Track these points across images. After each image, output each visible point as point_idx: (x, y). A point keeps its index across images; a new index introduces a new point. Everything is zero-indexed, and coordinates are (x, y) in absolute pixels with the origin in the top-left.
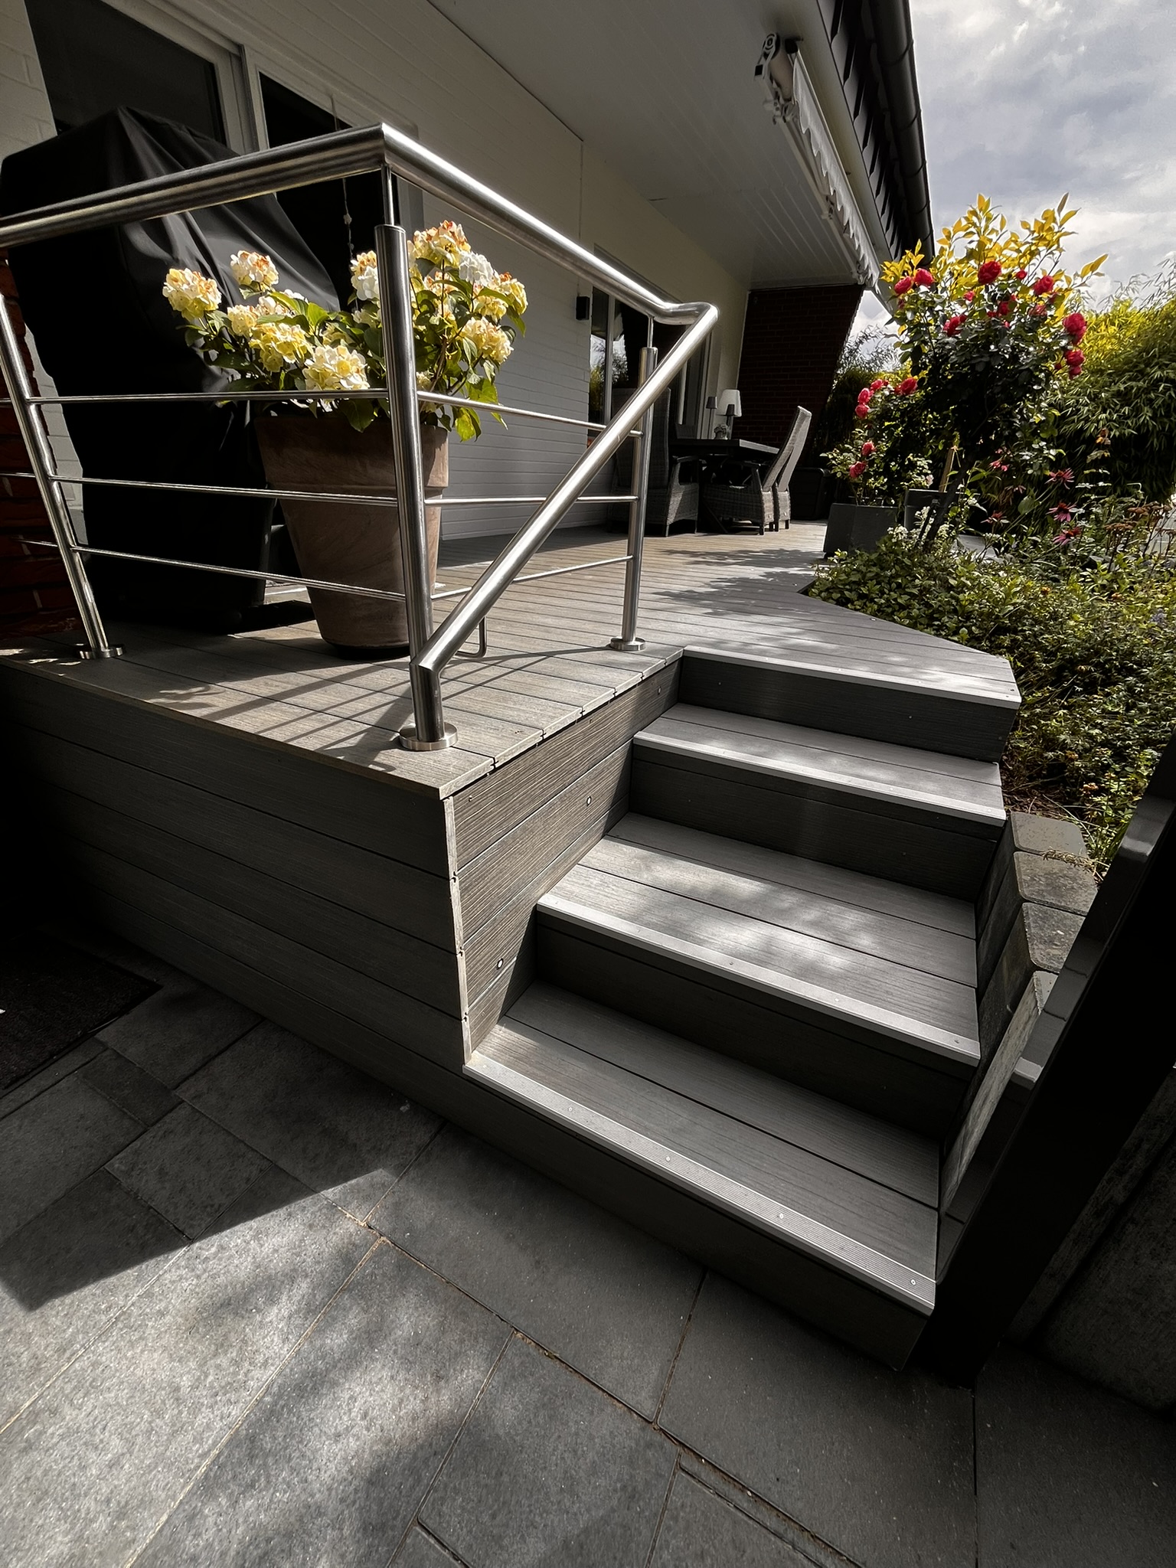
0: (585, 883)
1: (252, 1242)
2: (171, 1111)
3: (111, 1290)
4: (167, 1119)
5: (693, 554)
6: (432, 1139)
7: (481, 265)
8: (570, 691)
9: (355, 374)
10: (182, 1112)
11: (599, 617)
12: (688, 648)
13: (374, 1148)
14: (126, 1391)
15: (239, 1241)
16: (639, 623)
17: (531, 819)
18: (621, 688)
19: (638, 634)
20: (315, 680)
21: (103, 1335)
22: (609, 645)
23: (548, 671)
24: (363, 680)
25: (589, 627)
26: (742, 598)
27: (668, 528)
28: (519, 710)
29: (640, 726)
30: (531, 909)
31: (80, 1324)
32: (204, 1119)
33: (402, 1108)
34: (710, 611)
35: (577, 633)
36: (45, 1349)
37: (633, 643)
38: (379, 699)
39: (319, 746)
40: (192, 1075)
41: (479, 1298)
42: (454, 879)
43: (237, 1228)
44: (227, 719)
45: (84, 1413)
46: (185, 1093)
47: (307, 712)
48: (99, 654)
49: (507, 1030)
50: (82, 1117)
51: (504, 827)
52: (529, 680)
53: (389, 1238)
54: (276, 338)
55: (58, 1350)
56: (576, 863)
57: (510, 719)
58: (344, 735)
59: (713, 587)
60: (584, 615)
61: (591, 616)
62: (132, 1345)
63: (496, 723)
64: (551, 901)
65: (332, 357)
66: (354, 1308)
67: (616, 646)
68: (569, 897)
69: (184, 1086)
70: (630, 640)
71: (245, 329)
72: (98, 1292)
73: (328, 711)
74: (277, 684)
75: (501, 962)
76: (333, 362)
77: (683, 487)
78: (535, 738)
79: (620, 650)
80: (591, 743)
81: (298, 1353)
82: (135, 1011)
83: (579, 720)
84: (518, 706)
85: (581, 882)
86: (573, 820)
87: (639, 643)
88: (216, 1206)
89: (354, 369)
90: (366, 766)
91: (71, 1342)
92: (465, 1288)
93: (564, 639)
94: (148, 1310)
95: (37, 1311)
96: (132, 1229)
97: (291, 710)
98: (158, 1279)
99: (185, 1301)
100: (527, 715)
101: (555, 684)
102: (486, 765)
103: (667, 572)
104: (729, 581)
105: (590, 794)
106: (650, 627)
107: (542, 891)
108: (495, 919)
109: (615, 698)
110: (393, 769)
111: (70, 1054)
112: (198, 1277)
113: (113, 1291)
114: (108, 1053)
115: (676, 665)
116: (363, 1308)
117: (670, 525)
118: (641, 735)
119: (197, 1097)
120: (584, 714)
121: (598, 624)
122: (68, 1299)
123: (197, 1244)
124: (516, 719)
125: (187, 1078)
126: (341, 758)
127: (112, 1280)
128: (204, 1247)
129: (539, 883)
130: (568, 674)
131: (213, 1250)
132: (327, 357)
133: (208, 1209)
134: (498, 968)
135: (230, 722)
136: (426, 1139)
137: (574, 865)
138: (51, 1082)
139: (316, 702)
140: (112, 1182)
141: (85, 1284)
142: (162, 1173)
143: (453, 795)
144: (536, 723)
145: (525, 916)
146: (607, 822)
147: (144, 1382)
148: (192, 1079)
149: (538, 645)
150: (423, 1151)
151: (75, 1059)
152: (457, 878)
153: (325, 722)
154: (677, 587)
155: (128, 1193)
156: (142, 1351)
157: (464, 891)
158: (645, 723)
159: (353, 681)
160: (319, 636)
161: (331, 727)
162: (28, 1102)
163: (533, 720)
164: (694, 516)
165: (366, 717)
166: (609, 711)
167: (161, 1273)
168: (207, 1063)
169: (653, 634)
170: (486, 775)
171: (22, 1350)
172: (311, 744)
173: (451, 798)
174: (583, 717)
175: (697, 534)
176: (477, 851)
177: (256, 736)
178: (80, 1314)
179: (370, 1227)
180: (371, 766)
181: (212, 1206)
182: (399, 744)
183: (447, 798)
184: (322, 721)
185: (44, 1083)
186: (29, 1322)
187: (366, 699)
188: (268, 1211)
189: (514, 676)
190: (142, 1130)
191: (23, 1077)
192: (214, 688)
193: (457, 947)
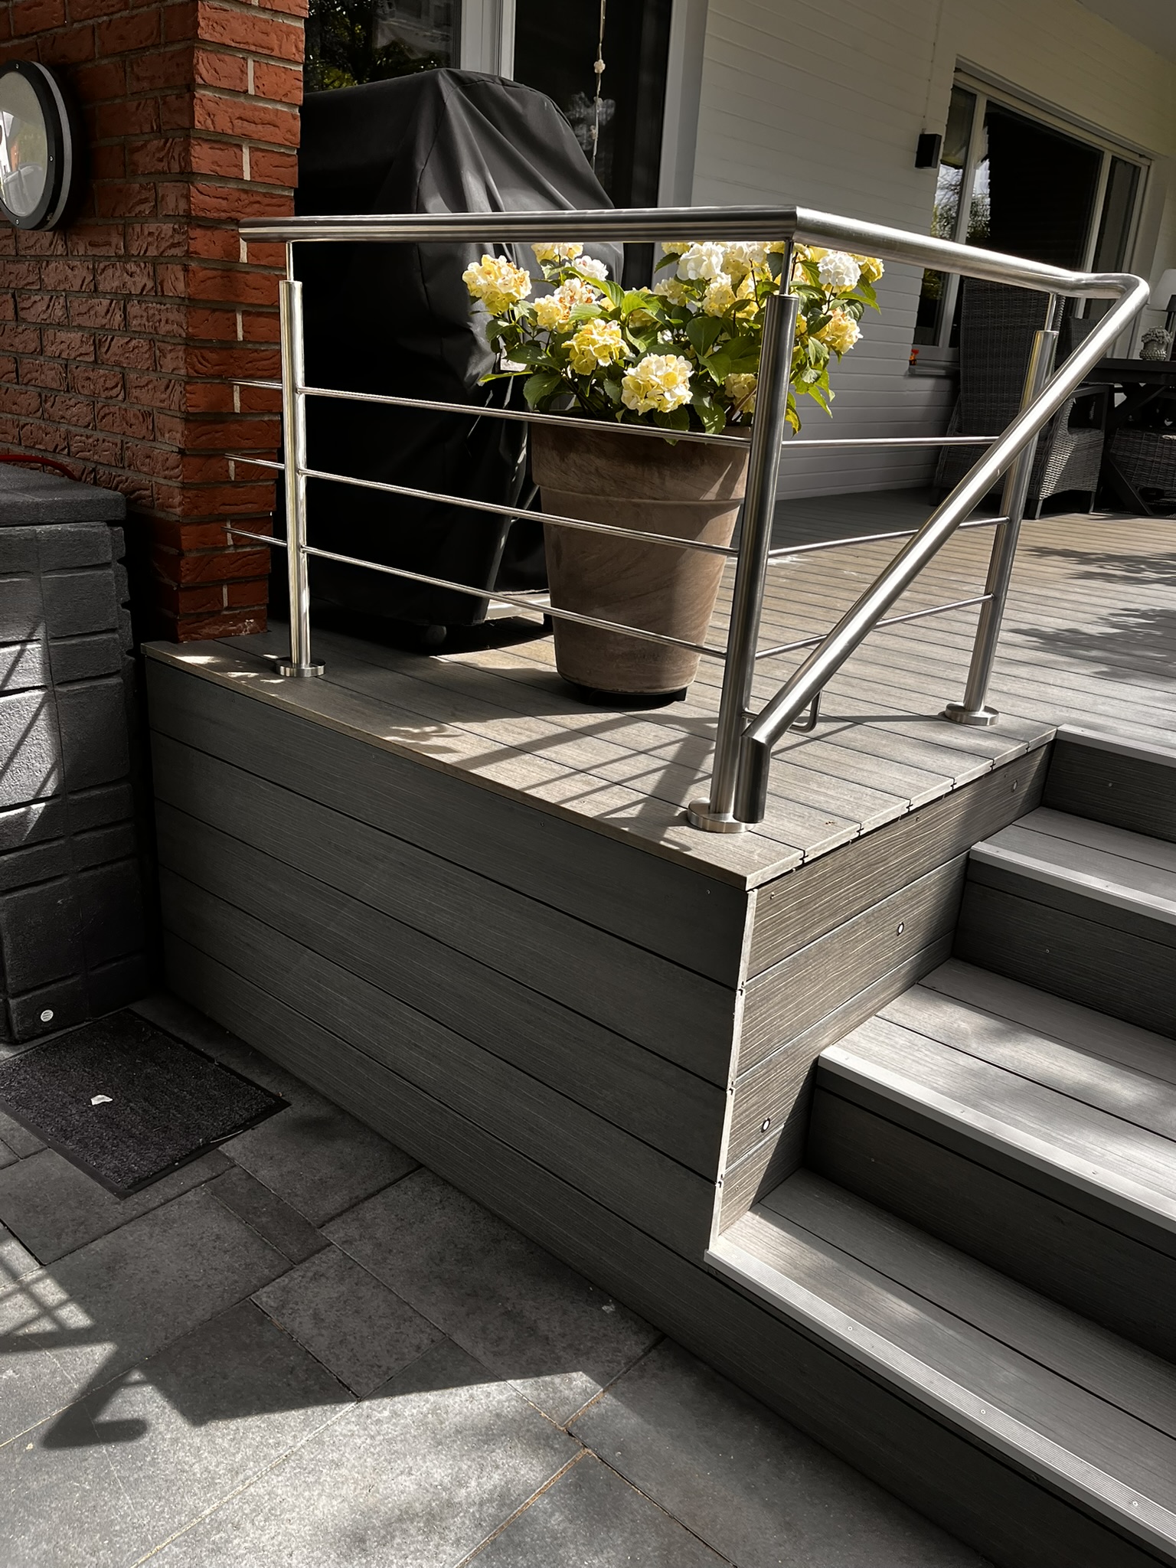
0: (887, 1041)
1: (430, 1416)
2: (318, 1251)
3: (277, 1427)
4: (316, 1259)
5: (1083, 558)
6: (647, 1352)
7: (848, 268)
8: (891, 776)
9: (680, 385)
10: (332, 1256)
11: (924, 667)
12: (1065, 728)
13: (570, 1346)
14: (307, 1528)
15: (415, 1411)
16: (993, 682)
17: (830, 937)
18: (962, 778)
19: (989, 699)
20: (561, 730)
21: (277, 1467)
22: (943, 714)
23: (858, 745)
24: (617, 735)
25: (911, 681)
26: (1161, 649)
27: (1040, 504)
28: (826, 795)
29: (981, 834)
30: (810, 1062)
31: (249, 1452)
32: (358, 1268)
33: (605, 1308)
34: (1104, 669)
35: (894, 691)
36: (217, 1466)
37: (980, 714)
38: (643, 763)
39: (597, 814)
40: (340, 1215)
41: (711, 1543)
42: (742, 991)
43: (412, 1396)
44: (480, 769)
45: (267, 1536)
46: (335, 1233)
47: (568, 771)
48: (300, 673)
49: (762, 1221)
50: (218, 1237)
51: (799, 940)
52: (835, 756)
53: (593, 1450)
54: (593, 340)
55: (230, 1471)
56: (873, 1013)
57: (817, 805)
58: (620, 803)
59: (1114, 625)
60: (901, 661)
61: (913, 665)
62: (308, 1486)
63: (799, 809)
64: (835, 1054)
65: (659, 368)
66: (557, 1514)
67: (954, 716)
68: (865, 1055)
69: (332, 1226)
70: (975, 710)
71: (551, 321)
72: (263, 1426)
73: (592, 772)
74: (519, 730)
75: (767, 1123)
76: (659, 373)
77: (1075, 437)
78: (850, 832)
79: (960, 723)
80: (913, 849)
81: (493, 1542)
82: (263, 1127)
83: (903, 816)
84: (823, 790)
85: (881, 1039)
86: (877, 951)
87: (989, 716)
88: (384, 1368)
89: (680, 379)
90: (657, 841)
91: (243, 1467)
92: (695, 1529)
93: (878, 698)
94: (320, 1457)
95: (202, 1428)
96: (292, 1371)
97: (549, 766)
98: (326, 1429)
99: (360, 1458)
100: (838, 803)
101: (869, 764)
102: (794, 859)
103: (1036, 591)
104: (1144, 615)
105: (903, 920)
106: (1005, 689)
107: (826, 1040)
108: (771, 1060)
109: (953, 791)
110: (689, 849)
111: (194, 1163)
112: (372, 1437)
113: (280, 1428)
114: (236, 1170)
115: (1043, 751)
116: (566, 1517)
117: (1045, 500)
118: (981, 847)
119: (348, 1242)
120: (911, 808)
121: (924, 678)
122: (234, 1424)
123: (367, 1403)
124: (825, 807)
125: (332, 1219)
126: (626, 829)
127: (277, 1417)
128: (375, 1407)
129: (825, 1027)
130: (883, 751)
131: (386, 1413)
132: (653, 367)
133: (375, 1369)
134: (763, 1131)
135: (486, 772)
136: (639, 1351)
137: (869, 1016)
138: (176, 1191)
139: (574, 759)
140: (262, 1317)
141: (248, 1413)
142: (316, 1316)
143: (758, 887)
144: (851, 815)
145: (803, 1070)
146: (919, 965)
147: (326, 1524)
148: (339, 1221)
149: (840, 704)
150: (635, 1364)
151: (199, 1171)
152: (744, 990)
153: (593, 785)
154: (1051, 623)
155: (281, 1331)
156: (320, 1495)
157: (748, 1009)
158: (990, 829)
159: (607, 735)
160: (555, 670)
161: (602, 792)
162: (155, 1209)
163: (847, 811)
164: (1090, 485)
165: (637, 784)
166: (942, 808)
167: (329, 1422)
168: (355, 1205)
169: (1010, 702)
170: (791, 871)
171: (194, 1461)
172: (588, 809)
173: (756, 890)
174: (910, 813)
175: (1092, 515)
176: (767, 964)
177: (521, 794)
178: (248, 1442)
179: (570, 1434)
180: (662, 843)
181: (380, 1367)
182: (686, 820)
183: (752, 890)
184: (589, 784)
185: (171, 1192)
186: (196, 1436)
187: (631, 761)
188: (446, 1387)
189: (810, 748)
190: (287, 1266)
191: (144, 1179)
192: (450, 728)
193: (730, 1080)
